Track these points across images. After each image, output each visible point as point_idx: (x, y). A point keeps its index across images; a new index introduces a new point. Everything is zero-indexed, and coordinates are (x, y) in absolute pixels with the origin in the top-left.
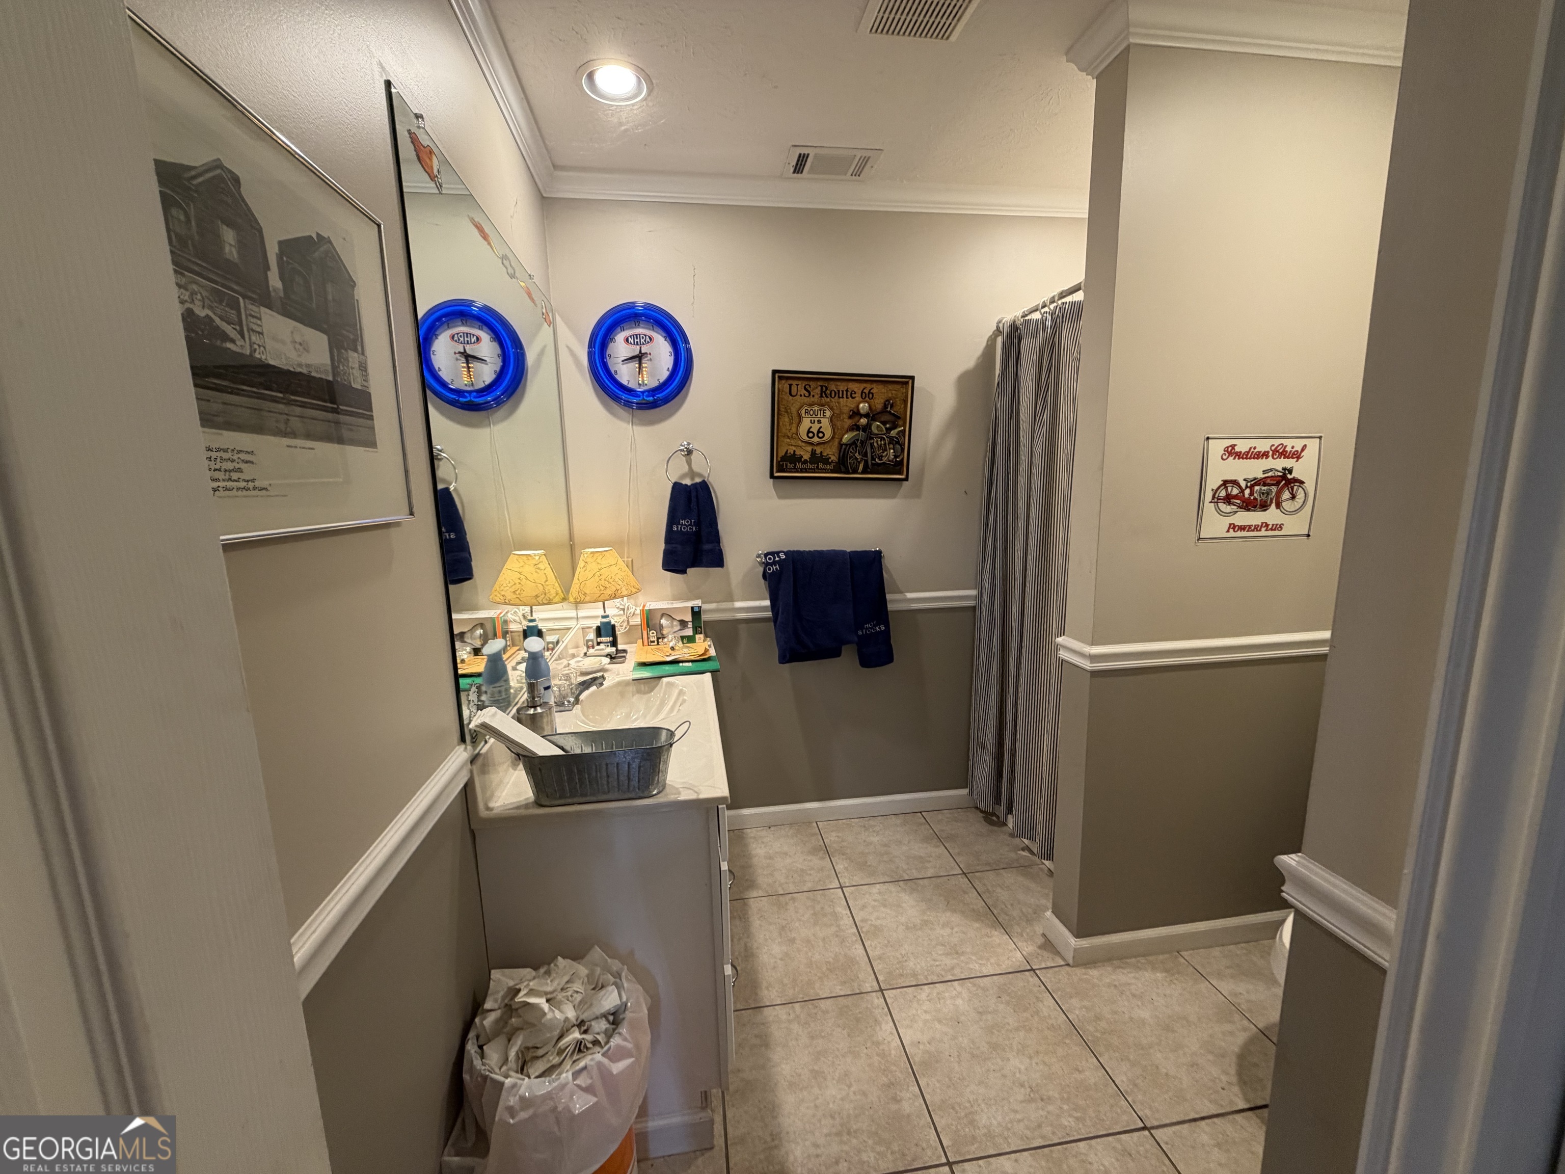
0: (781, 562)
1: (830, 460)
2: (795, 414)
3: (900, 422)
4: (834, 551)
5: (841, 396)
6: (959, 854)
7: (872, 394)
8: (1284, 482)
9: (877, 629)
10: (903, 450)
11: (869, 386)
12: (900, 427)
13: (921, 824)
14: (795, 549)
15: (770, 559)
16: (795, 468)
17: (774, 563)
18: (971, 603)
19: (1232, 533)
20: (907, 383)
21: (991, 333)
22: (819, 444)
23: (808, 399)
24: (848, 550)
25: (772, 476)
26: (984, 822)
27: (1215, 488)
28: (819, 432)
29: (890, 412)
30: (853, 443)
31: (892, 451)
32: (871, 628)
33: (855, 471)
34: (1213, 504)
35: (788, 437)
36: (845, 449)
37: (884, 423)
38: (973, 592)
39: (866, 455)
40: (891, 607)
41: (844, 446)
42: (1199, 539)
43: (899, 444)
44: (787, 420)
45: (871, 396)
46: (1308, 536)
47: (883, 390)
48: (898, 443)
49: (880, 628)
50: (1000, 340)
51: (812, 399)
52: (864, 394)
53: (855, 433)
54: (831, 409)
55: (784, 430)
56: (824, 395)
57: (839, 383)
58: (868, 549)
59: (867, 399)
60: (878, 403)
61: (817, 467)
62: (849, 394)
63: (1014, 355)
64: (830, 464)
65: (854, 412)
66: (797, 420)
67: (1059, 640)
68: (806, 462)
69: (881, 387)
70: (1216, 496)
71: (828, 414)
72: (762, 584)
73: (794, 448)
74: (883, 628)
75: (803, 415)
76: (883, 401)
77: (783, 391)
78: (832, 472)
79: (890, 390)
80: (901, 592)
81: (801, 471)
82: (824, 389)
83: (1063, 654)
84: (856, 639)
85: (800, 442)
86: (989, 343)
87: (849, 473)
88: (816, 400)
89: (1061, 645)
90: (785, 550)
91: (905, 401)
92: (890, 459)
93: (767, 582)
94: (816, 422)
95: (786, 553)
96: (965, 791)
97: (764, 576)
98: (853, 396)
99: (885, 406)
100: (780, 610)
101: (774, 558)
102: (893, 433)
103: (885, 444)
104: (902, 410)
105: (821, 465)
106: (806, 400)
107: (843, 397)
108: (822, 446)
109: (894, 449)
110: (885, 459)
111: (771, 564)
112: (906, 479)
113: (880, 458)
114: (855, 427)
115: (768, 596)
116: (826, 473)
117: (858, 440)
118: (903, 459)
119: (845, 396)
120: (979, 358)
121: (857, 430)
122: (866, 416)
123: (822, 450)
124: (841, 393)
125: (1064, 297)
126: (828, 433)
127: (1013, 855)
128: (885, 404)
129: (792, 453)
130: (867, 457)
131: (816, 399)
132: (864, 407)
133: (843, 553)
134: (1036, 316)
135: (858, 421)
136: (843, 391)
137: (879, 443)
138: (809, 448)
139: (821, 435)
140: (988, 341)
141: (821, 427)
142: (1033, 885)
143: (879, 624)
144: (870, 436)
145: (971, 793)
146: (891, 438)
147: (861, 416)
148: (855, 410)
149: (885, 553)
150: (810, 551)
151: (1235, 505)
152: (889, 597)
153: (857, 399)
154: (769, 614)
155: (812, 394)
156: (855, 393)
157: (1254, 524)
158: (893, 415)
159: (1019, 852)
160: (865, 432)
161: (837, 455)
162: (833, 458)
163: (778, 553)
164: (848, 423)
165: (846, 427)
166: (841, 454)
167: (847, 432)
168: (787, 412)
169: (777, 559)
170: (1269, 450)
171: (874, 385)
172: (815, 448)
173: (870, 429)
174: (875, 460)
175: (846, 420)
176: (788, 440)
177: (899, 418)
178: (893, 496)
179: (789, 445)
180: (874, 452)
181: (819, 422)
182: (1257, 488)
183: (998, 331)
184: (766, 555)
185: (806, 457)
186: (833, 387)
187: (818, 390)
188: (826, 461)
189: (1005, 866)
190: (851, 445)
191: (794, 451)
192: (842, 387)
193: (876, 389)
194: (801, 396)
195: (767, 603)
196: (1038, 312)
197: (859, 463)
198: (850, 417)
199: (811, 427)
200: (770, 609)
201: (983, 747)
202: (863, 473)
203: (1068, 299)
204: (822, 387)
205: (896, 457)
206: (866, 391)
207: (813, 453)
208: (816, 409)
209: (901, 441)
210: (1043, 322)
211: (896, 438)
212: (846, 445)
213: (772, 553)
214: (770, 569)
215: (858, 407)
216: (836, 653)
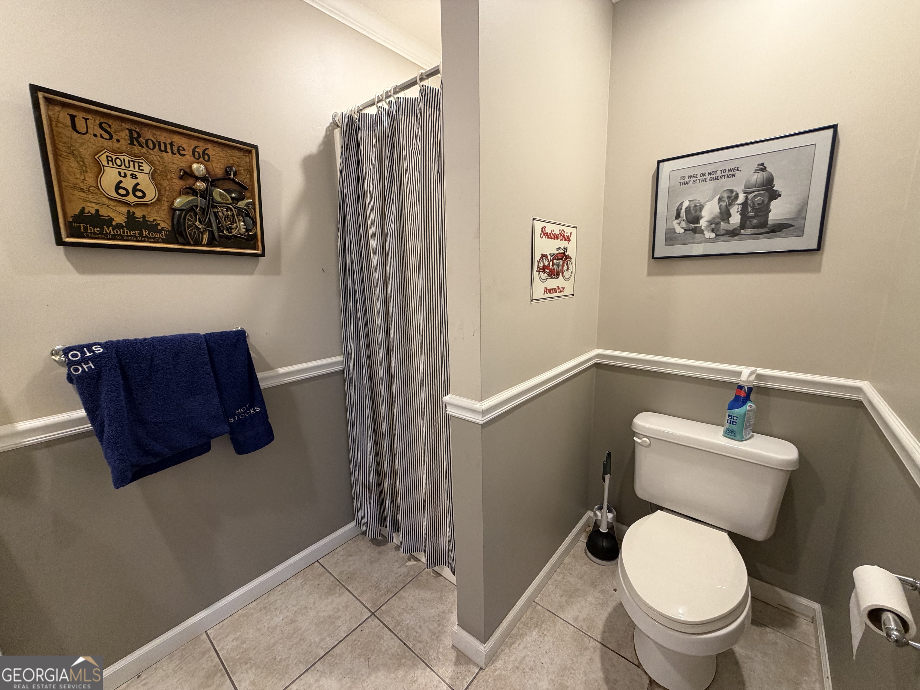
0: (95, 358)
1: (159, 228)
2: (88, 160)
3: (248, 194)
4: (183, 336)
5: (163, 149)
6: (362, 592)
7: (208, 155)
8: (564, 258)
9: (252, 411)
10: (255, 223)
11: (201, 144)
12: (248, 199)
13: (321, 575)
14: (121, 338)
15: (75, 356)
16: (101, 233)
17: (85, 360)
18: (339, 368)
19: (547, 296)
20: (250, 152)
21: (329, 125)
22: (137, 205)
23: (110, 143)
24: (202, 333)
25: (59, 242)
26: (372, 546)
27: (538, 260)
28: (135, 189)
29: (234, 180)
30: (191, 209)
31: (242, 223)
32: (244, 413)
33: (198, 243)
34: (537, 272)
35: (82, 190)
36: (180, 216)
37: (229, 192)
38: (340, 358)
39: (209, 224)
40: (263, 385)
41: (178, 213)
42: (532, 300)
43: (250, 217)
44: (74, 164)
45: (206, 157)
46: (573, 295)
47: (221, 154)
48: (248, 215)
49: (254, 410)
50: (337, 133)
51: (116, 145)
52: (196, 154)
53: (191, 198)
54: (151, 163)
55: (72, 179)
56: (135, 143)
57: (158, 133)
58: (228, 330)
59: (201, 159)
60: (218, 169)
61: (141, 234)
62: (175, 149)
63: (354, 146)
64: (160, 232)
65: (185, 173)
66: (95, 169)
67: (446, 399)
68: (119, 226)
69: (218, 149)
70: (539, 267)
71: (146, 168)
72: (71, 390)
73: (96, 207)
74: (258, 409)
75: (105, 163)
76: (222, 166)
77: (58, 121)
78: (164, 242)
79: (230, 156)
80: (271, 368)
81: (114, 238)
82: (135, 135)
83: (450, 411)
84: (227, 428)
85: (105, 200)
86: (328, 133)
87: (190, 244)
88: (124, 148)
89: (449, 404)
90: (103, 341)
91: (251, 172)
92: (242, 232)
93: (75, 386)
94: (129, 175)
95: (102, 345)
96: (353, 524)
97: (70, 378)
98: (182, 152)
99: (227, 173)
100: (106, 423)
101: (83, 353)
102: (241, 204)
103: (233, 215)
104: (248, 181)
105: (145, 233)
106: (107, 144)
107: (166, 151)
108: (144, 208)
109: (244, 222)
110: (234, 232)
111: (79, 363)
112: (263, 255)
113: (229, 230)
114: (193, 191)
115: (82, 406)
116: (156, 242)
117: (197, 206)
118: (256, 234)
119: (169, 150)
120: (320, 145)
121: (193, 195)
122: (203, 179)
123: (145, 213)
124: (162, 145)
125: (398, 92)
126: (151, 194)
127: (404, 570)
128: (226, 170)
129: (93, 212)
130: (211, 227)
131: (124, 144)
132: (198, 168)
133: (195, 337)
134: (372, 111)
135: (194, 185)
136: (165, 144)
137: (225, 213)
138: (124, 210)
139: (139, 194)
140: (326, 131)
141: (138, 184)
142: (428, 595)
143: (252, 406)
144: (213, 204)
145: (358, 524)
146: (239, 210)
147: (197, 178)
148: (187, 170)
149: (248, 332)
150: (145, 339)
151: (547, 274)
152: (259, 375)
153: (188, 157)
154: (88, 426)
155: (115, 137)
156: (184, 150)
157: (554, 288)
158: (238, 183)
159: (407, 564)
160: (205, 199)
161: (169, 222)
162: (163, 225)
163: (89, 347)
164: (179, 184)
165: (177, 189)
166: (175, 222)
167: (180, 194)
168: (72, 153)
169: (88, 354)
170: (558, 233)
171: (209, 146)
172: (132, 210)
173: (211, 195)
174: (223, 232)
175: (175, 181)
176: (83, 194)
177: (246, 189)
178: (252, 273)
179: (86, 201)
180: (220, 222)
181: (134, 177)
182: (555, 261)
183: (335, 125)
184: (66, 351)
185: (120, 219)
186: (148, 134)
187: (125, 134)
188: (153, 227)
189: (402, 585)
190: (188, 211)
191: (97, 211)
192: (164, 138)
193: (212, 151)
194: (95, 136)
195: (82, 413)
196: (375, 106)
197: (203, 233)
198: (181, 178)
199: (121, 182)
200: (88, 419)
201: (366, 487)
202: (208, 245)
203: (401, 95)
204: (131, 131)
205: (248, 230)
206: (200, 150)
207: (131, 216)
208: (127, 159)
209: (252, 214)
210: (379, 115)
211: (246, 210)
212: (181, 210)
213: (80, 348)
214: (77, 370)
215: (190, 167)
216: (205, 448)
